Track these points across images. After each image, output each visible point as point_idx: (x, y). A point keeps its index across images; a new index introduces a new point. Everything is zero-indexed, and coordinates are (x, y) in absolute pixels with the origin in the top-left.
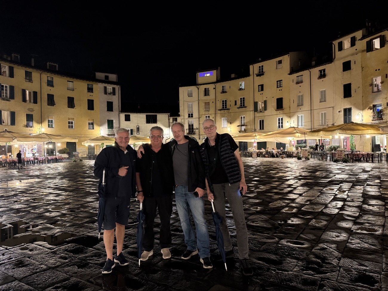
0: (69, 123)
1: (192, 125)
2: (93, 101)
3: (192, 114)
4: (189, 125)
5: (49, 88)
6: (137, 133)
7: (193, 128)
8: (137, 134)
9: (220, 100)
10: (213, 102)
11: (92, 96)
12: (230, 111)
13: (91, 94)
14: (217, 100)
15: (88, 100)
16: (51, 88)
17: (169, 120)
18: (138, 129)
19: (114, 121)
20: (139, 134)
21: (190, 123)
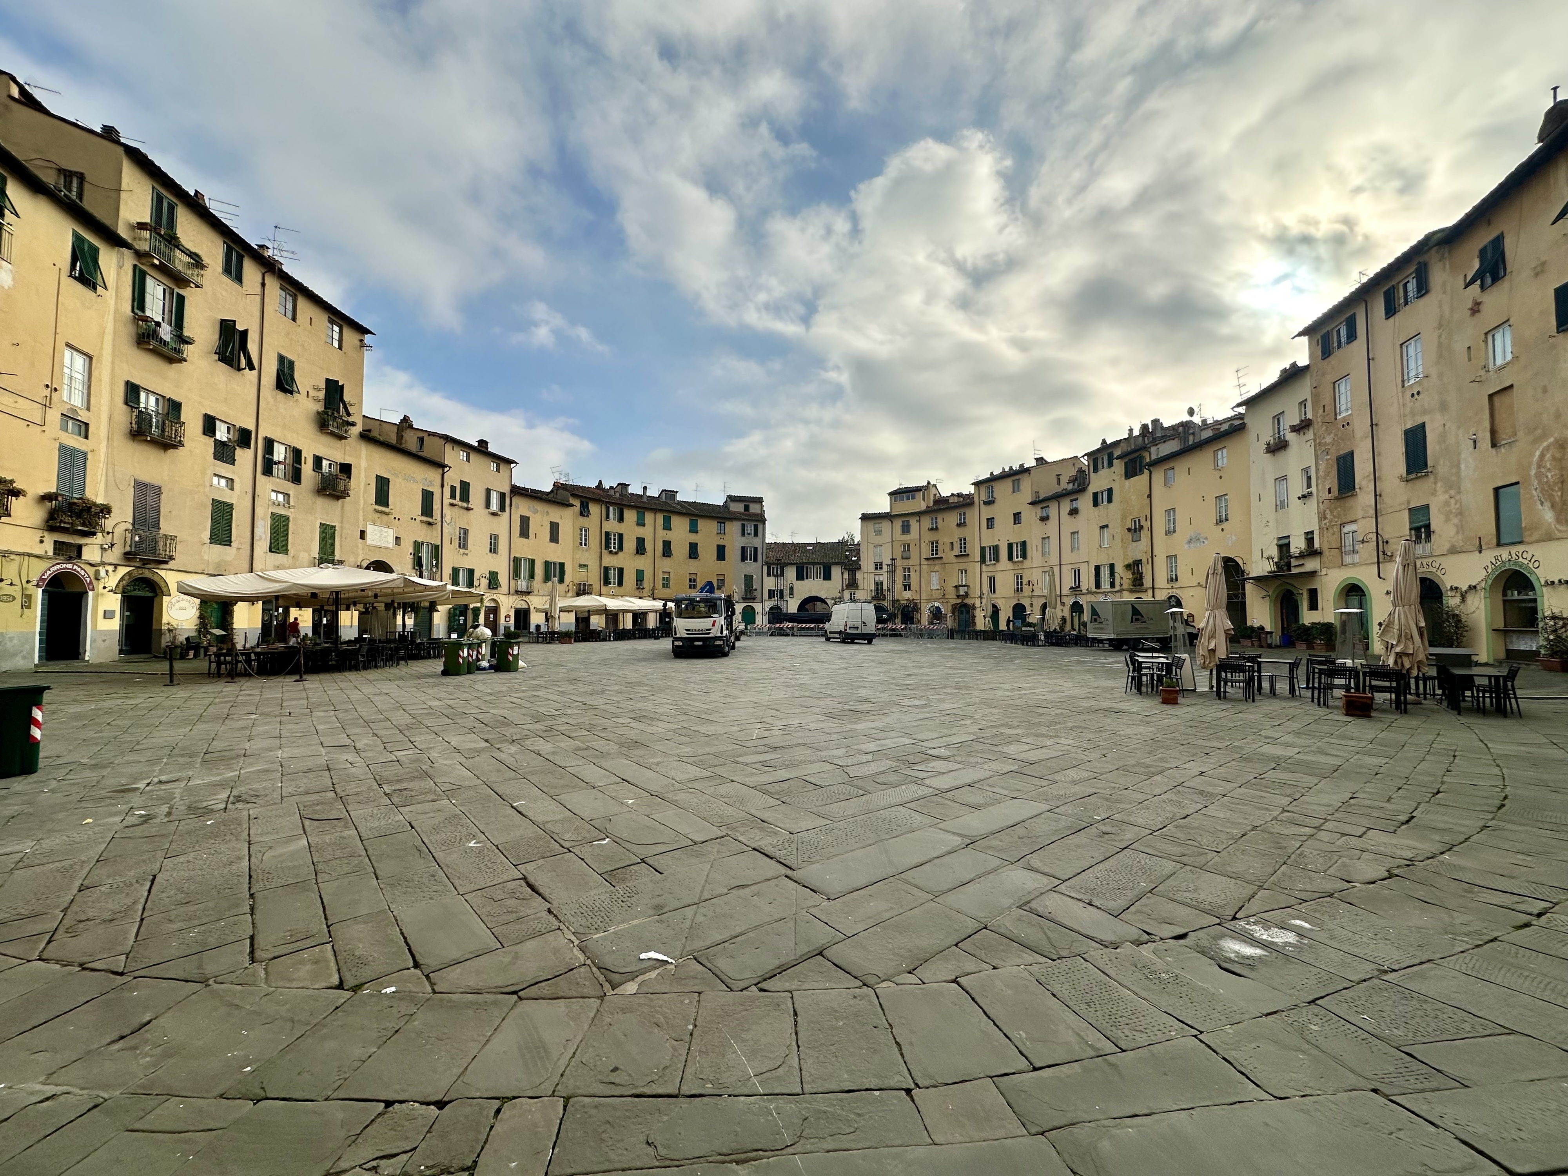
0: (690, 581)
1: (882, 584)
2: (724, 546)
3: (881, 565)
4: (876, 584)
6: (789, 596)
9: (927, 542)
10: (915, 545)
11: (723, 540)
12: (944, 560)
13: (723, 537)
14: (922, 541)
15: (718, 546)
16: (668, 532)
17: (842, 574)
18: (792, 589)
19: (755, 577)
20: (793, 598)
21: (877, 579)
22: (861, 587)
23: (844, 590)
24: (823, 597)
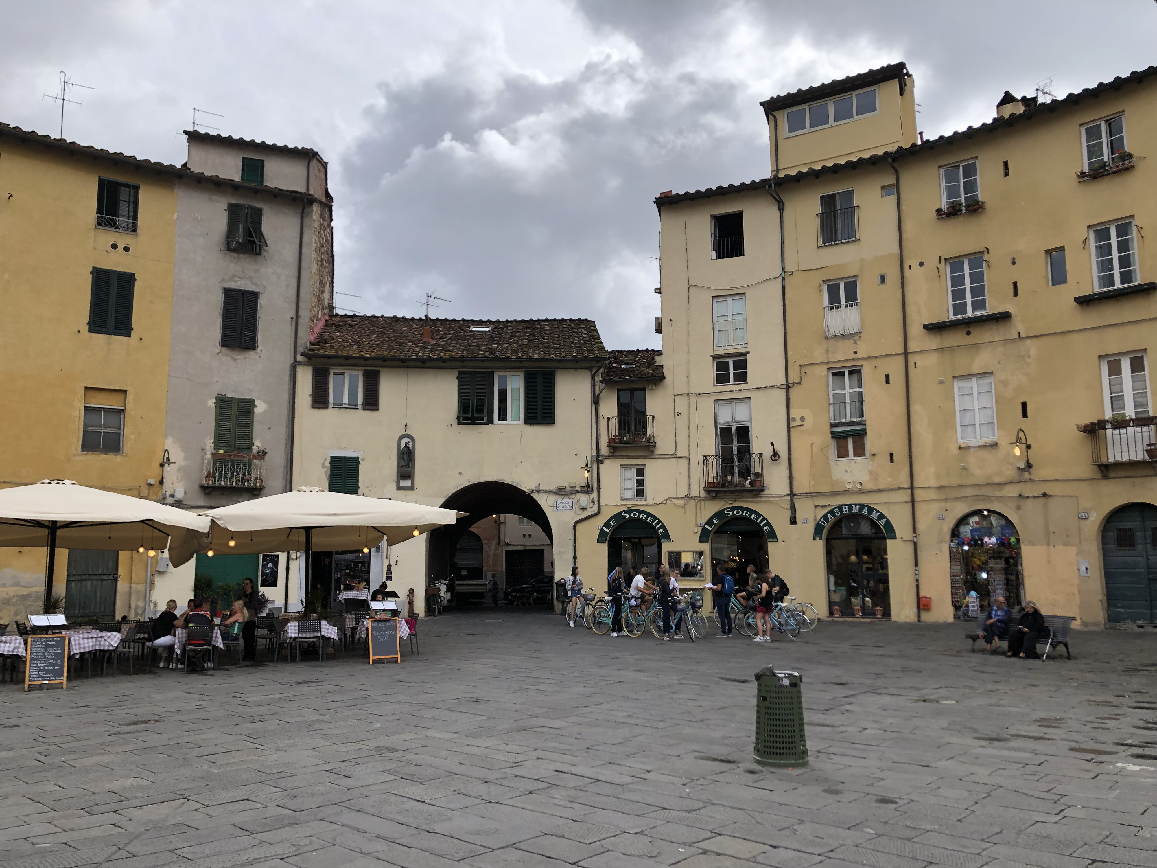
1: (744, 432)
2: (127, 280)
3: (741, 365)
4: (724, 433)
7: (745, 451)
8: (399, 488)
9: (931, 262)
10: (883, 279)
12: (1018, 326)
13: (123, 239)
14: (911, 261)
15: (99, 274)
17: (596, 401)
18: (406, 457)
19: (260, 408)
20: (412, 488)
21: (725, 417)
22: (665, 446)
23: (600, 462)
24: (526, 486)
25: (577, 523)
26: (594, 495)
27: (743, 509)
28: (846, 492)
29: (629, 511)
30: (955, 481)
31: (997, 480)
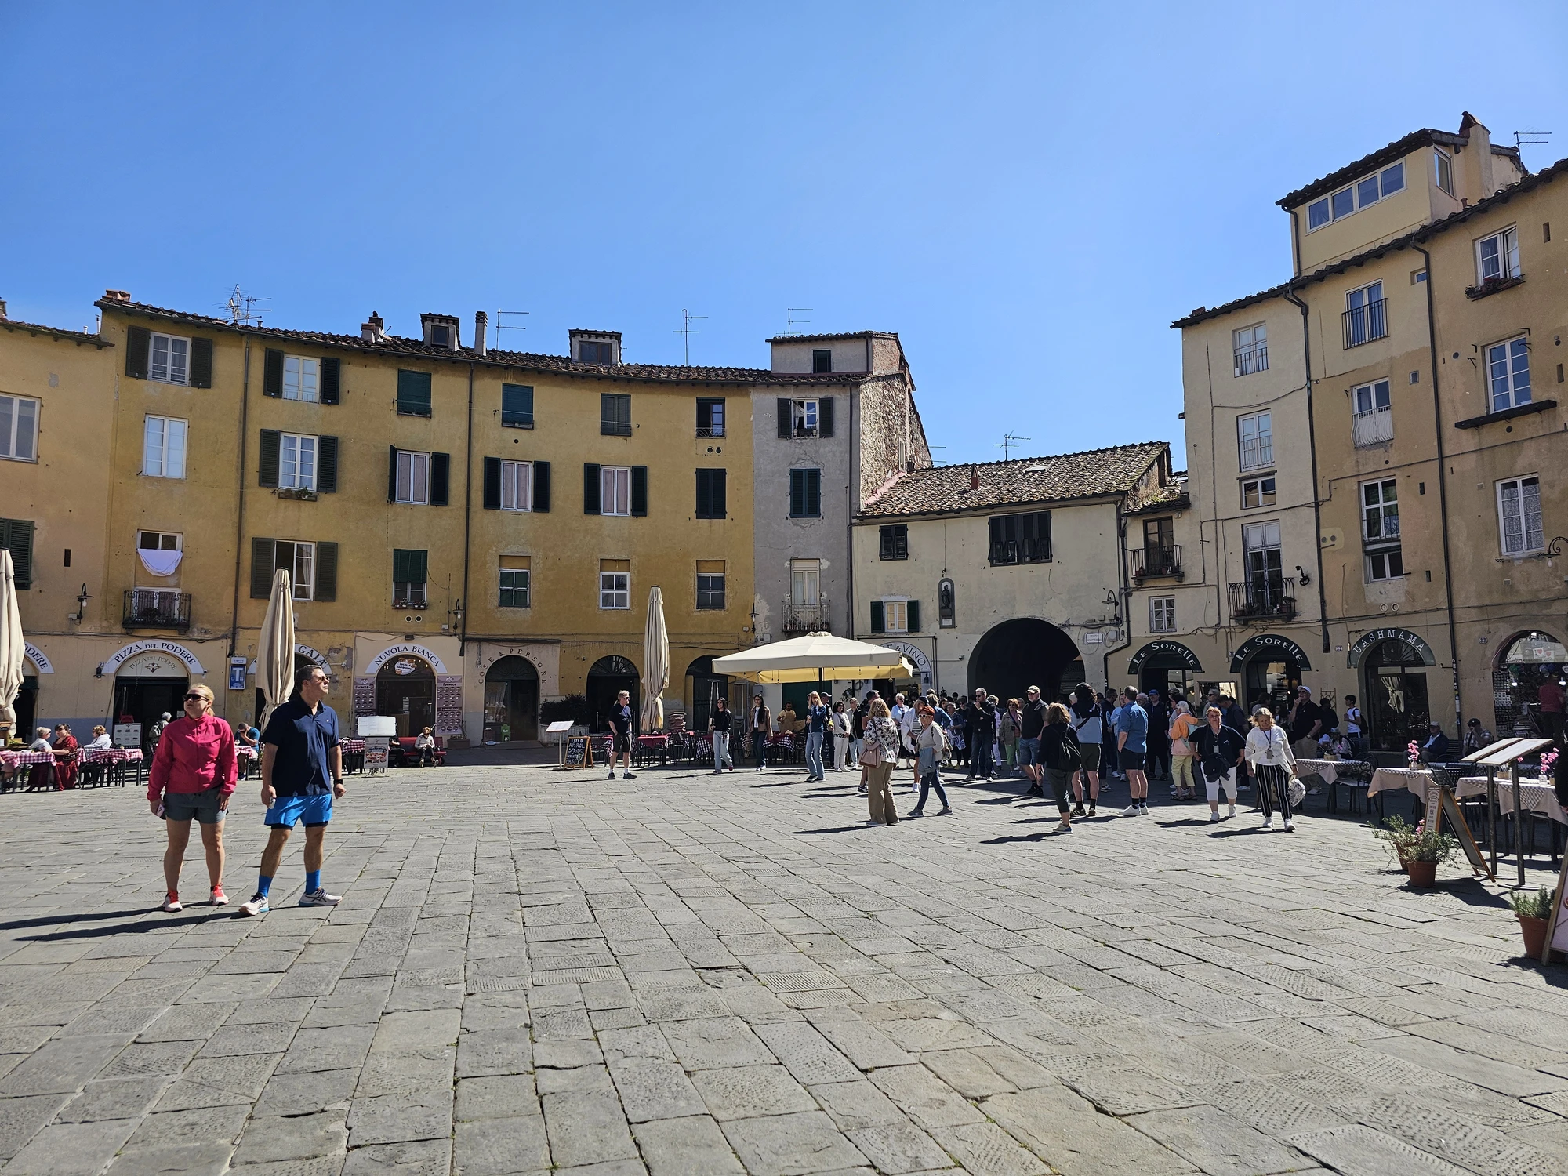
0: (608, 582)
1: (1275, 556)
2: (720, 474)
3: (1270, 485)
4: (1254, 559)
5: (511, 433)
6: (941, 623)
8: (942, 627)
11: (719, 451)
13: (715, 443)
15: (701, 473)
16: (523, 435)
17: (1122, 533)
18: (947, 599)
19: (825, 565)
20: (953, 626)
21: (1255, 541)
22: (1193, 574)
23: (1128, 595)
24: (1057, 621)
25: (1107, 655)
26: (1124, 628)
27: (1274, 637)
28: (1382, 615)
29: (1159, 643)
30: (1497, 598)
31: (1544, 596)
